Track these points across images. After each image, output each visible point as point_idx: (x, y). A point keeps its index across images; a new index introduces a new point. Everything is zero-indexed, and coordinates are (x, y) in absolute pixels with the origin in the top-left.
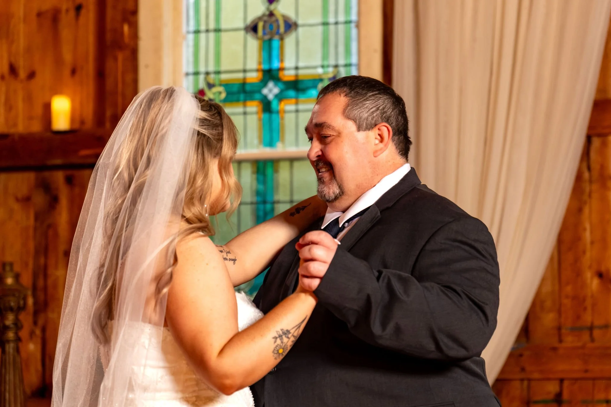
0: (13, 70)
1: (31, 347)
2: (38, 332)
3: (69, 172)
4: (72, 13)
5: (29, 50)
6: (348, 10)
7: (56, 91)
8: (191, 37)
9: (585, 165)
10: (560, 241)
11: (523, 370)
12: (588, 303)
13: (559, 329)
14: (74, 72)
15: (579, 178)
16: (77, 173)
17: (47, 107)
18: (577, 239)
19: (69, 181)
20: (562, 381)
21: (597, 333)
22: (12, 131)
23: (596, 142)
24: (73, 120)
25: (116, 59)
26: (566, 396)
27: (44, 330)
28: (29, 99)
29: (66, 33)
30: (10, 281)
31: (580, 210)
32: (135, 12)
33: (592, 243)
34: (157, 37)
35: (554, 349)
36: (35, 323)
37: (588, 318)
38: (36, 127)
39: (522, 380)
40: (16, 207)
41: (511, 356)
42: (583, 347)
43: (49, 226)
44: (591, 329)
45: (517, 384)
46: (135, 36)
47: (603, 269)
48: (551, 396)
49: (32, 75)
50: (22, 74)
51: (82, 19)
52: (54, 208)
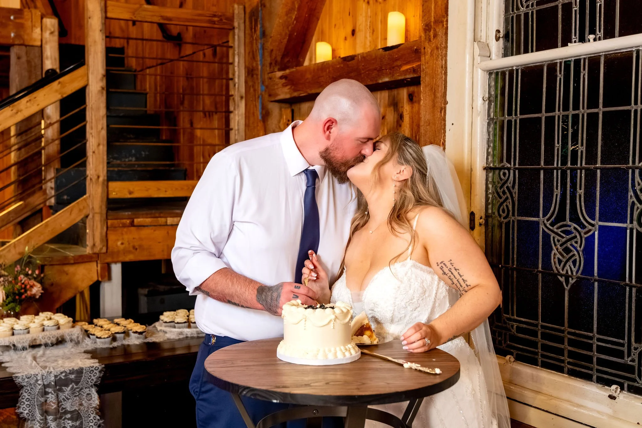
16: (414, 89)
19: (411, 98)
52: (400, 126)
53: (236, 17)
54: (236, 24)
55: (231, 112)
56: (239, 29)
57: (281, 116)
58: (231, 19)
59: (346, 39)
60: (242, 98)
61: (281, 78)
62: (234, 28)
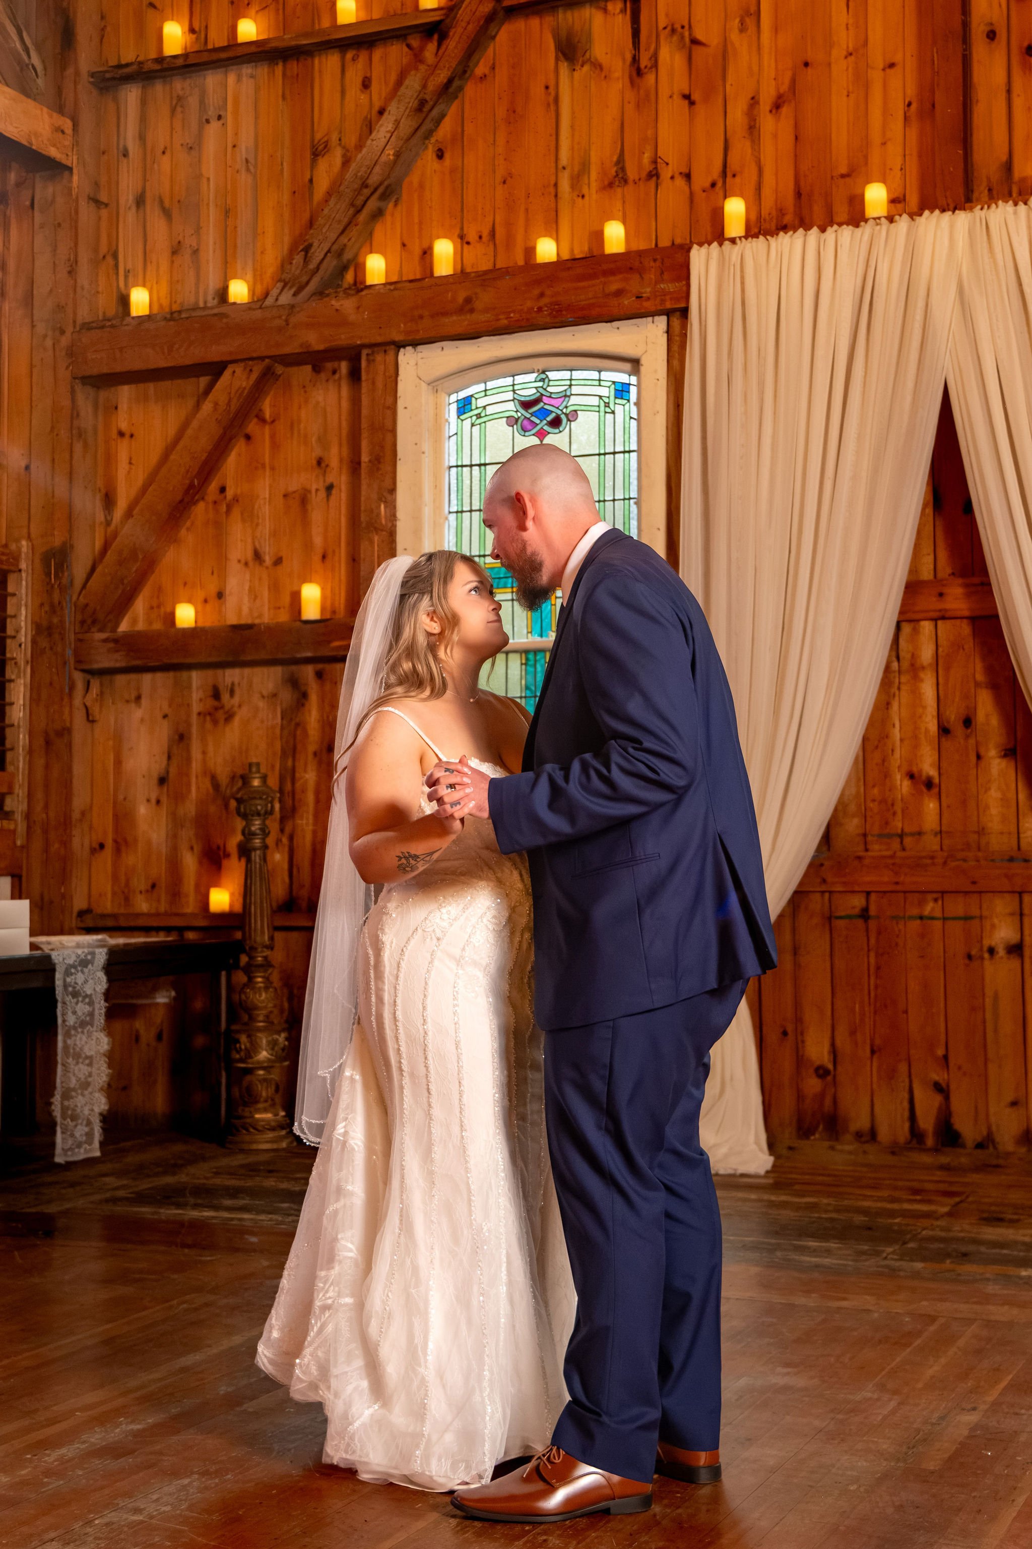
0: (258, 556)
1: (278, 857)
2: (285, 840)
3: (320, 666)
4: (322, 494)
5: (274, 534)
6: (626, 486)
7: (306, 580)
8: (452, 517)
9: (894, 653)
10: (865, 739)
11: (824, 881)
12: (898, 807)
13: (865, 835)
14: (324, 557)
15: (887, 669)
16: (327, 667)
17: (296, 597)
18: (885, 736)
19: (319, 675)
20: (868, 893)
21: (908, 841)
22: (257, 621)
23: (906, 629)
24: (323, 609)
25: (371, 542)
26: (873, 911)
27: (291, 838)
28: (275, 587)
29: (316, 516)
30: (256, 783)
31: (888, 704)
32: (393, 490)
33: (902, 740)
34: (417, 518)
35: (859, 858)
36: (282, 831)
37: (898, 824)
38: (284, 617)
39: (823, 892)
40: (261, 704)
41: (811, 865)
42: (892, 857)
43: (298, 725)
44: (901, 836)
45: (817, 896)
46: (393, 517)
47: (915, 769)
48: (857, 911)
49: (278, 561)
50: (268, 560)
51: (333, 498)
52: (303, 705)
53: (23, 556)
54: (23, 565)
55: (11, 681)
56: (27, 571)
57: (87, 688)
58: (17, 559)
59: (206, 601)
60: (27, 662)
61: (105, 641)
62: (20, 571)
